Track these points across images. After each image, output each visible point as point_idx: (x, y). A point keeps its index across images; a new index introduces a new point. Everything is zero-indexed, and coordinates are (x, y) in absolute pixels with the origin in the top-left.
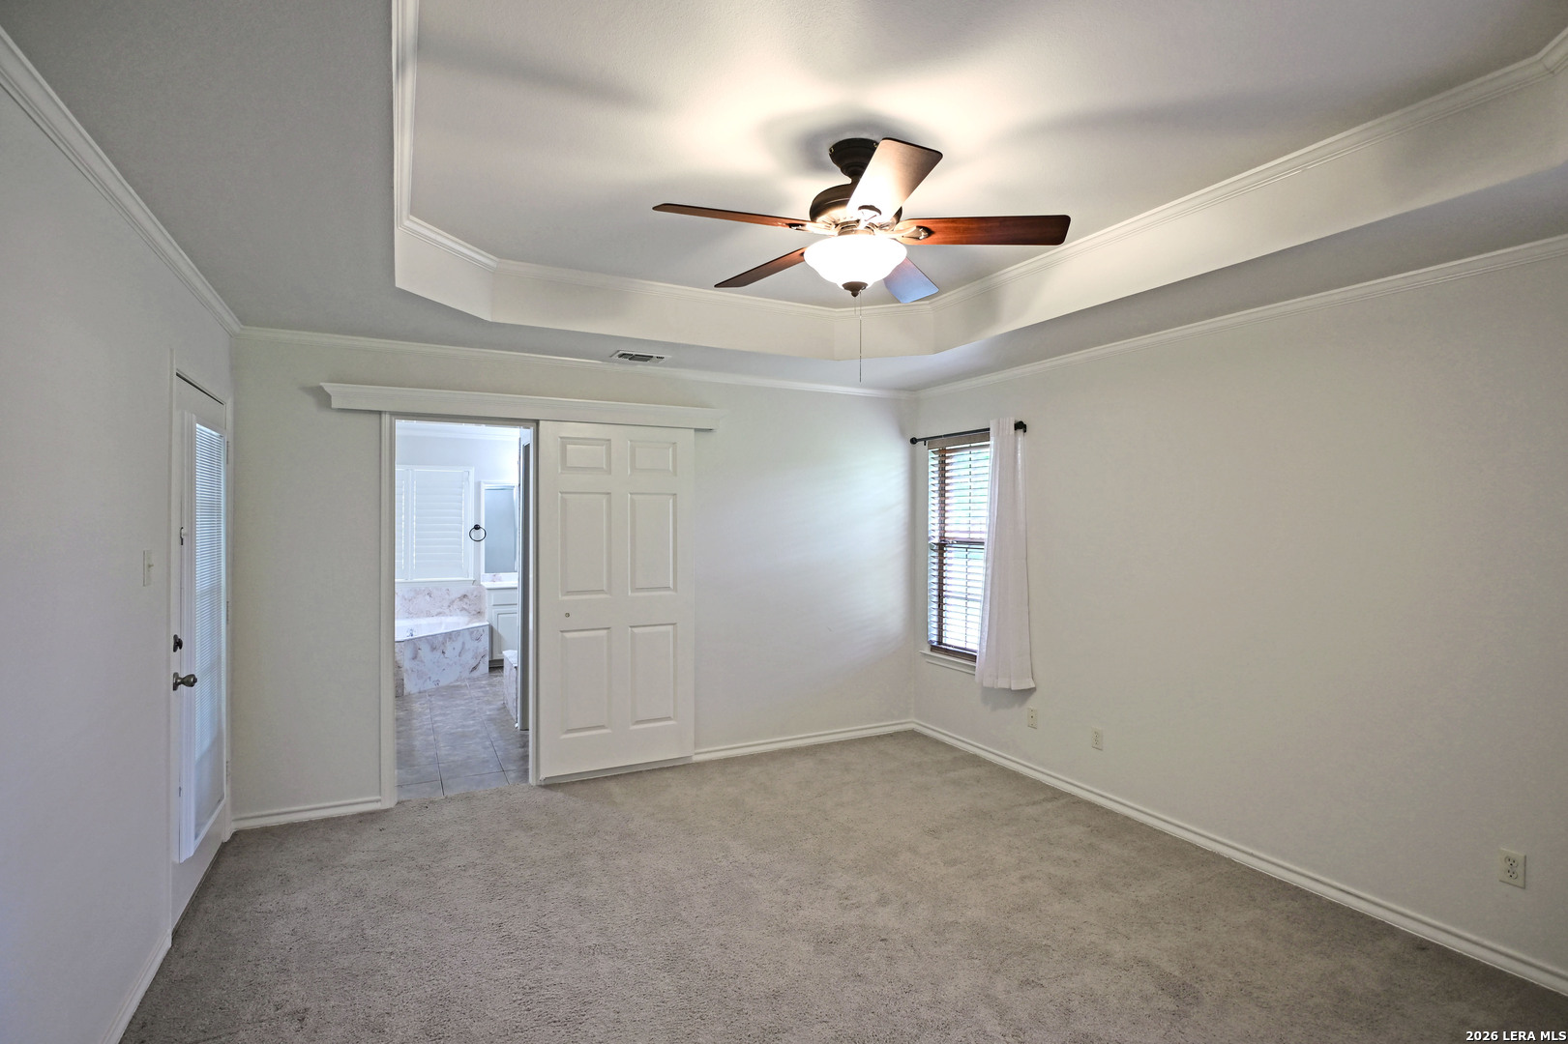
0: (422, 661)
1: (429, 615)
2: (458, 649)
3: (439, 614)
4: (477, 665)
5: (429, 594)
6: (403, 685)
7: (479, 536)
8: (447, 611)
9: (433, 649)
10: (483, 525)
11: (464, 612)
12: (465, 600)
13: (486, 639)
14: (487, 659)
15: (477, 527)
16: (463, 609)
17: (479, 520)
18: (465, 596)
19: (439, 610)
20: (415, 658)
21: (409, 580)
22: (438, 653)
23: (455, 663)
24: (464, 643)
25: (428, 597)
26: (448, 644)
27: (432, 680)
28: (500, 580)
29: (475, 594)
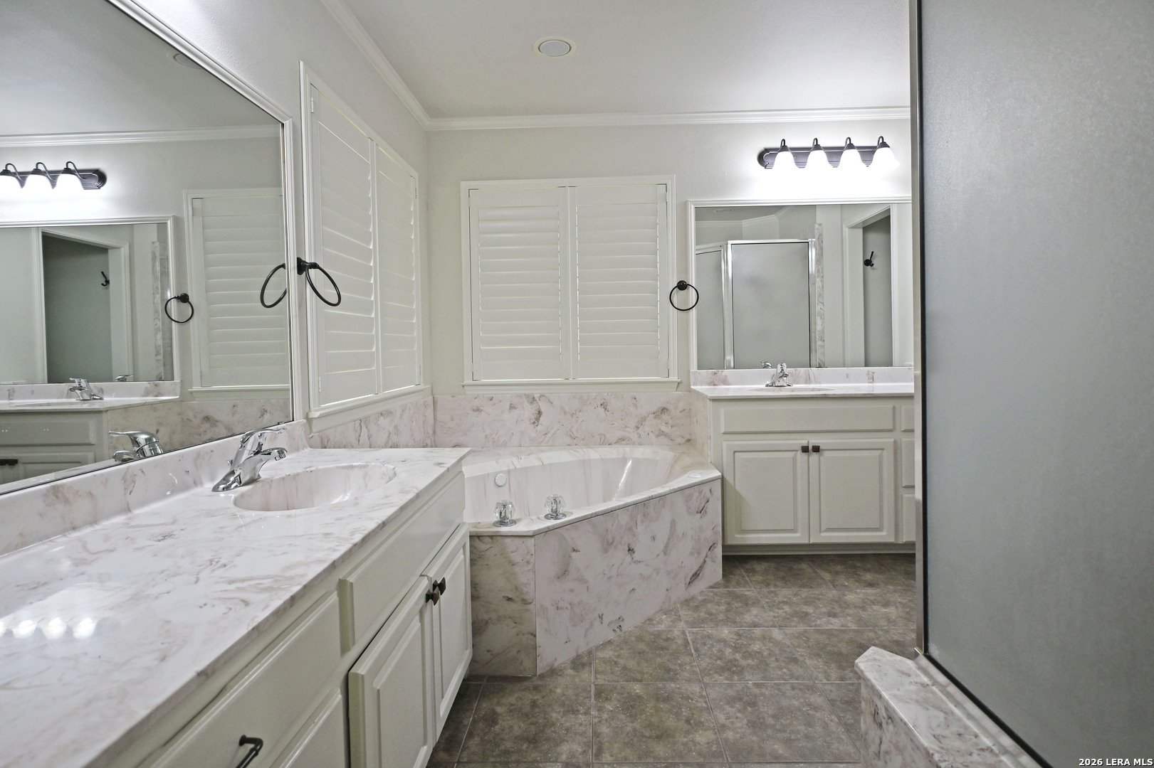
0: (582, 580)
1: (604, 442)
2: (662, 537)
3: (621, 440)
4: (701, 567)
5: (604, 405)
6: (535, 648)
7: (686, 302)
8: (634, 436)
9: (608, 545)
10: (692, 281)
11: (663, 439)
12: (664, 417)
13: (715, 507)
14: (719, 552)
15: (682, 286)
16: (661, 434)
17: (686, 271)
18: (664, 410)
19: (620, 434)
20: (563, 573)
21: (571, 380)
22: (620, 555)
23: (657, 571)
24: (673, 523)
25: (601, 410)
26: (640, 528)
27: (606, 620)
28: (725, 382)
29: (681, 406)
